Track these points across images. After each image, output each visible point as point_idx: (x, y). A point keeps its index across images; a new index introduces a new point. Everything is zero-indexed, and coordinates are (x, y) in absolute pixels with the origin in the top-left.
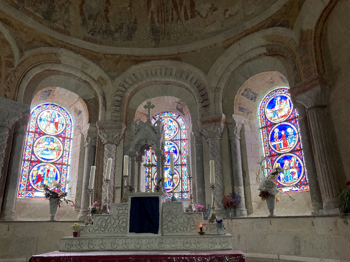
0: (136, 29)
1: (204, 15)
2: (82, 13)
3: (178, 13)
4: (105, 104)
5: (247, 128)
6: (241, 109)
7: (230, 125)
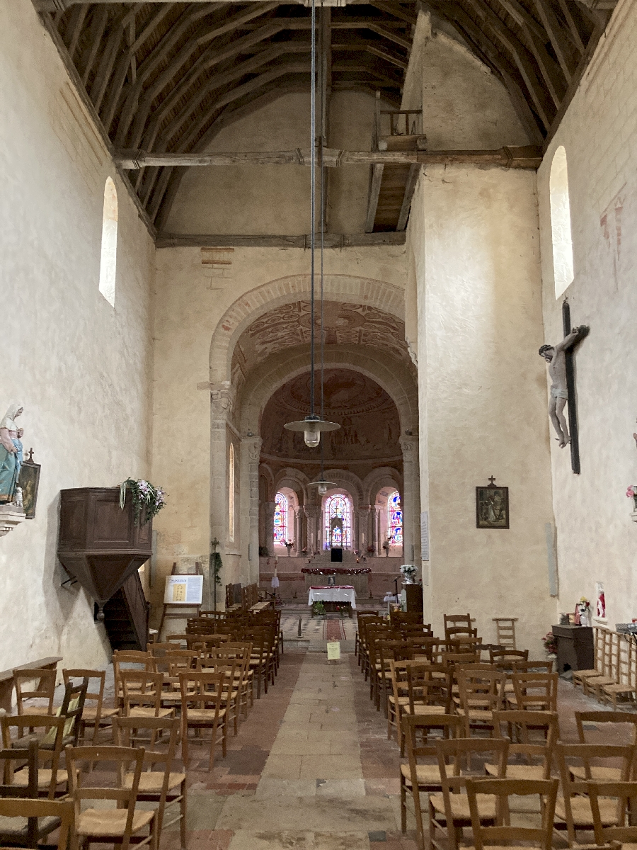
1: (362, 444)
2: (294, 441)
4: (307, 495)
5: (382, 511)
6: (379, 502)
7: (373, 510)
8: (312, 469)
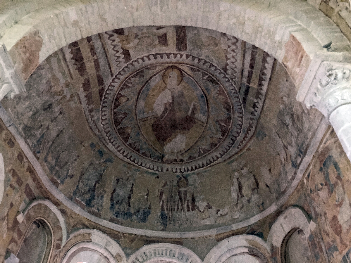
0: (150, 213)
1: (202, 210)
2: (112, 199)
3: (182, 205)
8: (132, 240)
